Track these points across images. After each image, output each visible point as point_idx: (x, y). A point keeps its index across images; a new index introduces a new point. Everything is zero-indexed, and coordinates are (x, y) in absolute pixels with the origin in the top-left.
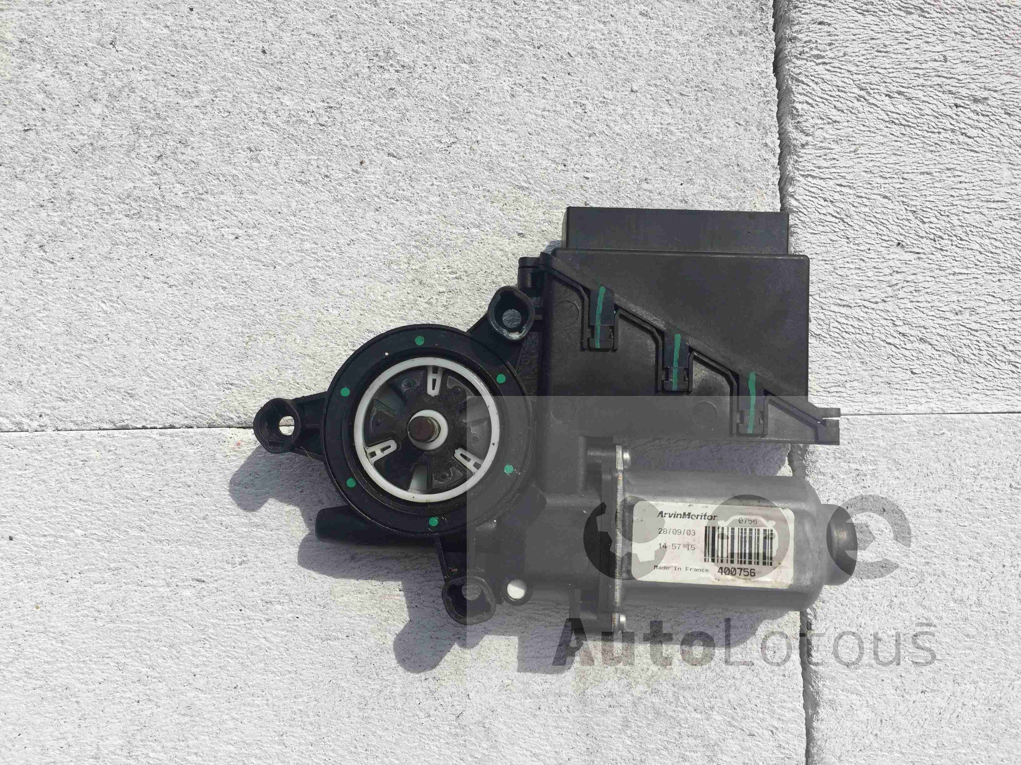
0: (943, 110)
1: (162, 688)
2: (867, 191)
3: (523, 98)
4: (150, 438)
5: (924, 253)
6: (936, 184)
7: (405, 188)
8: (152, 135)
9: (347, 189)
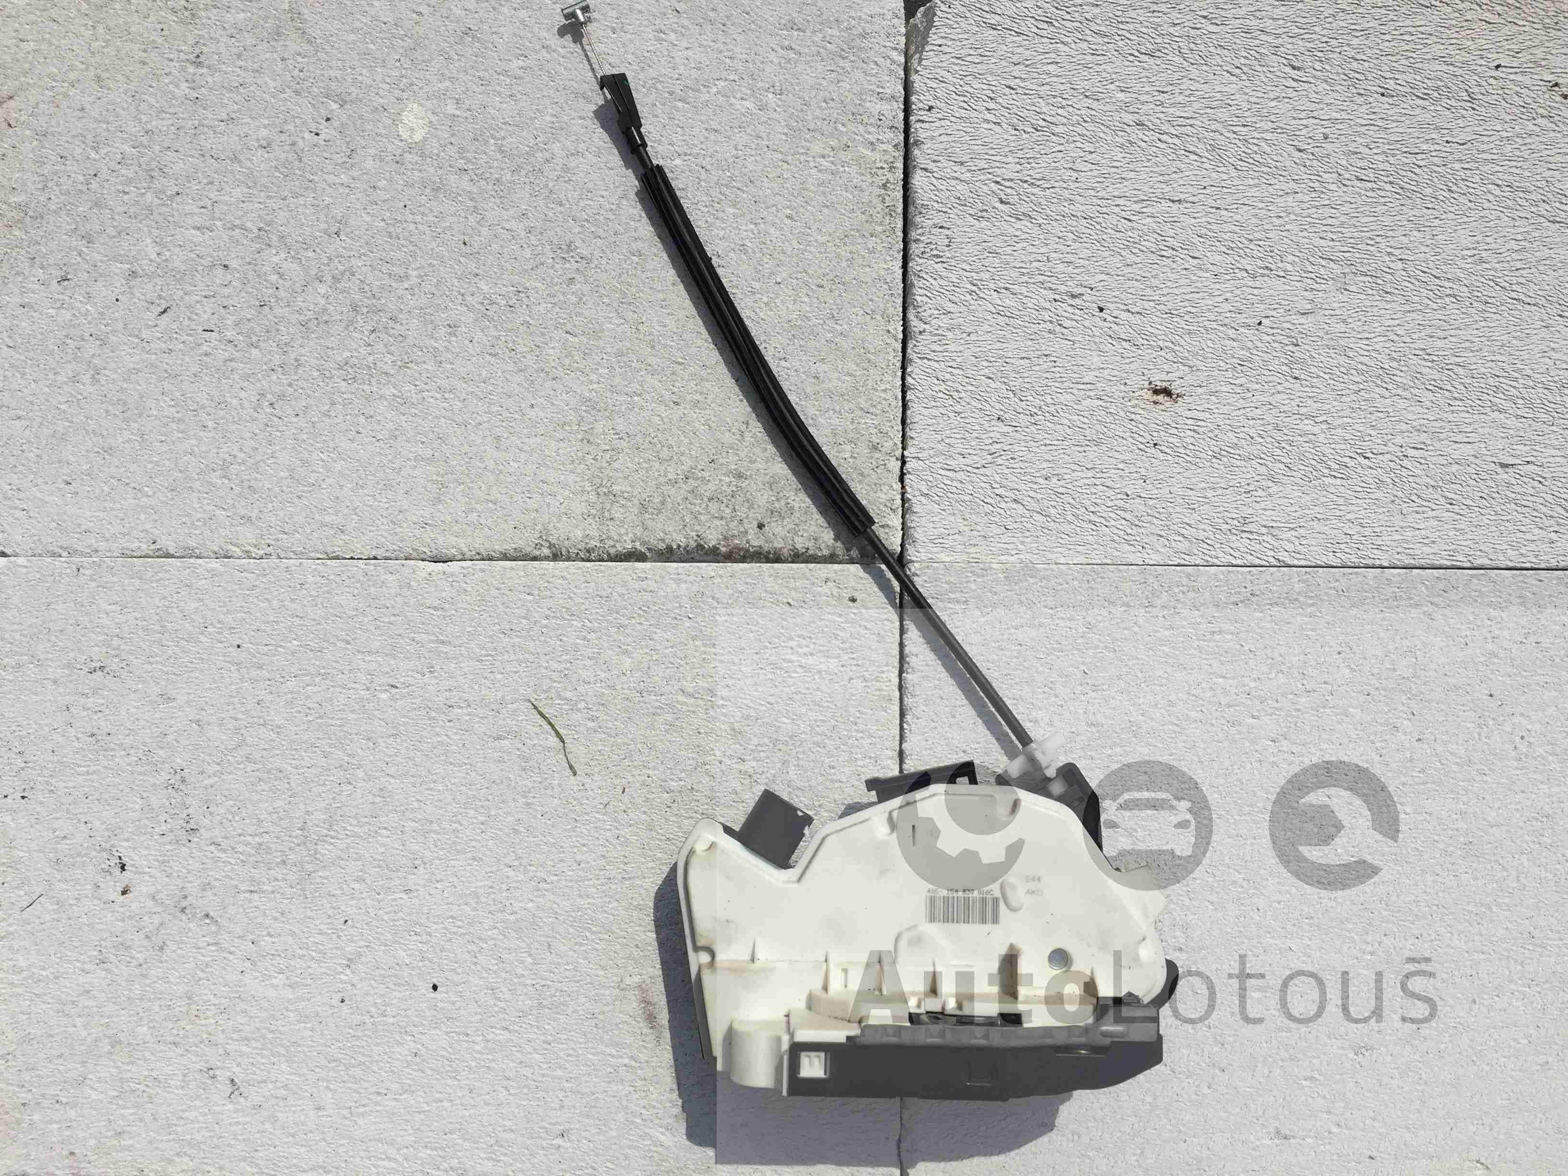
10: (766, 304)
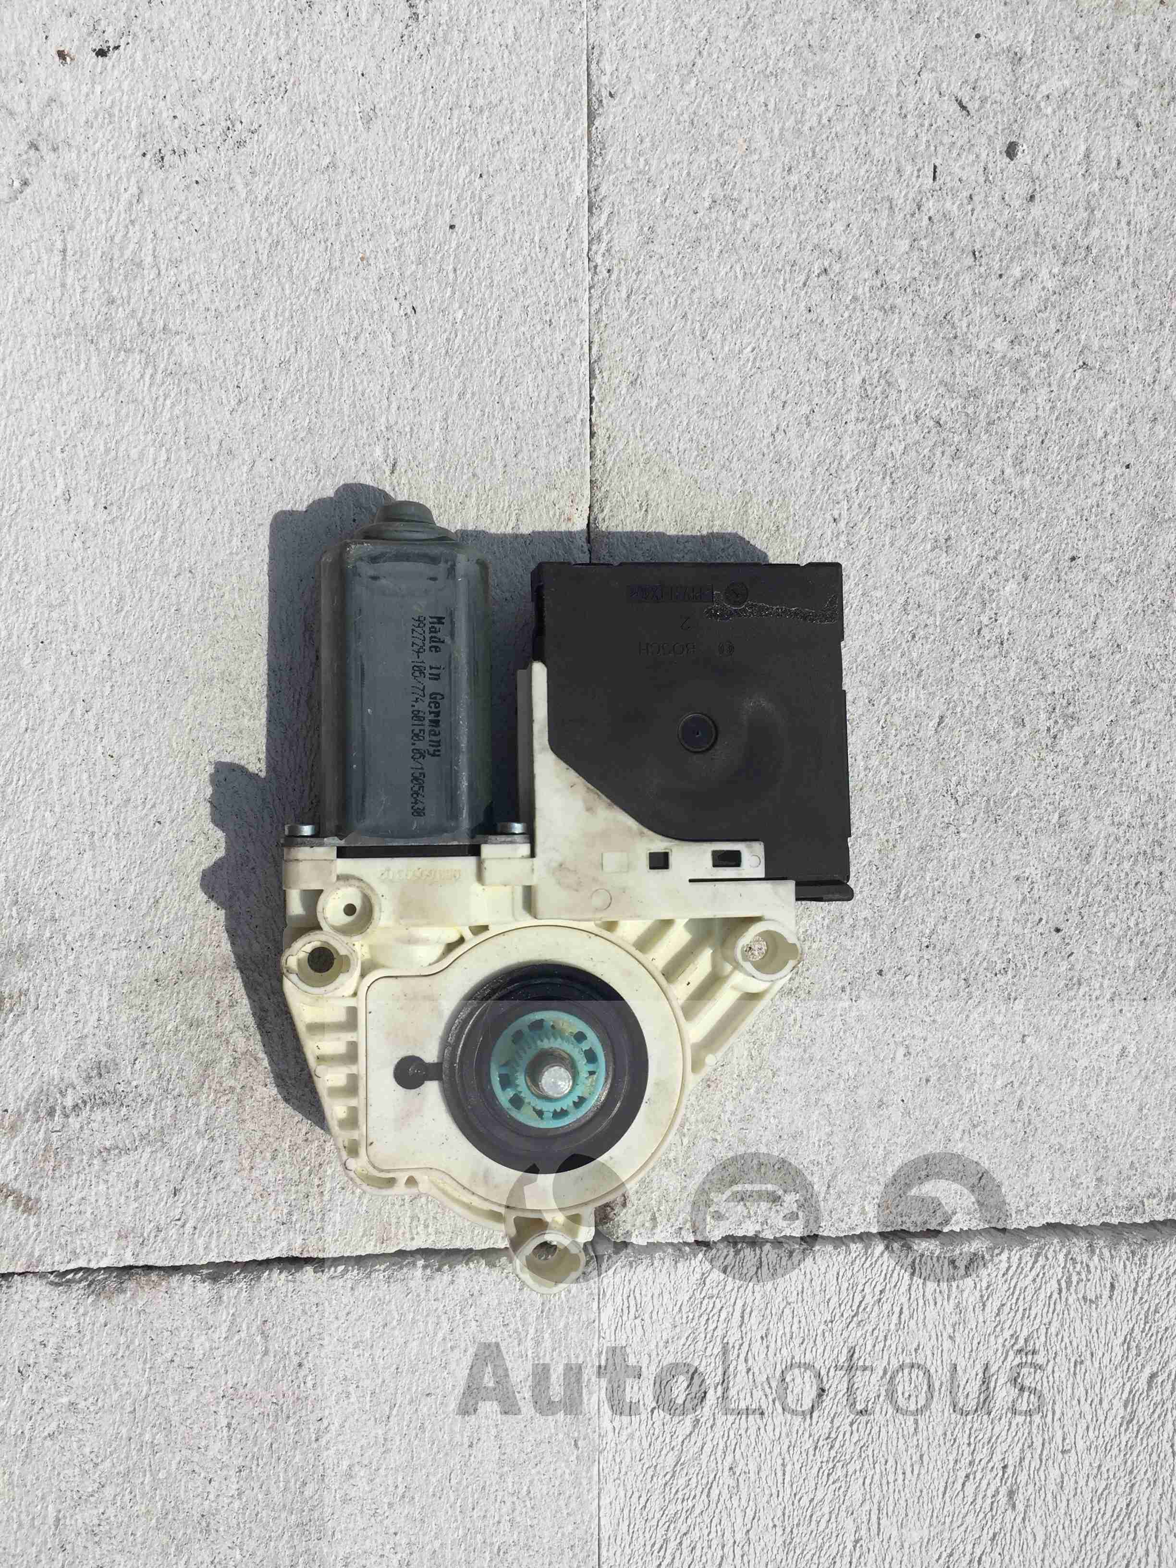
0: (998, 1449)
1: (255, 418)
2: (893, 1347)
3: (1014, 892)
4: (579, 406)
5: (811, 1425)
6: (901, 1441)
7: (898, 737)
8: (967, 415)
9: (897, 663)
10: (992, 1023)
